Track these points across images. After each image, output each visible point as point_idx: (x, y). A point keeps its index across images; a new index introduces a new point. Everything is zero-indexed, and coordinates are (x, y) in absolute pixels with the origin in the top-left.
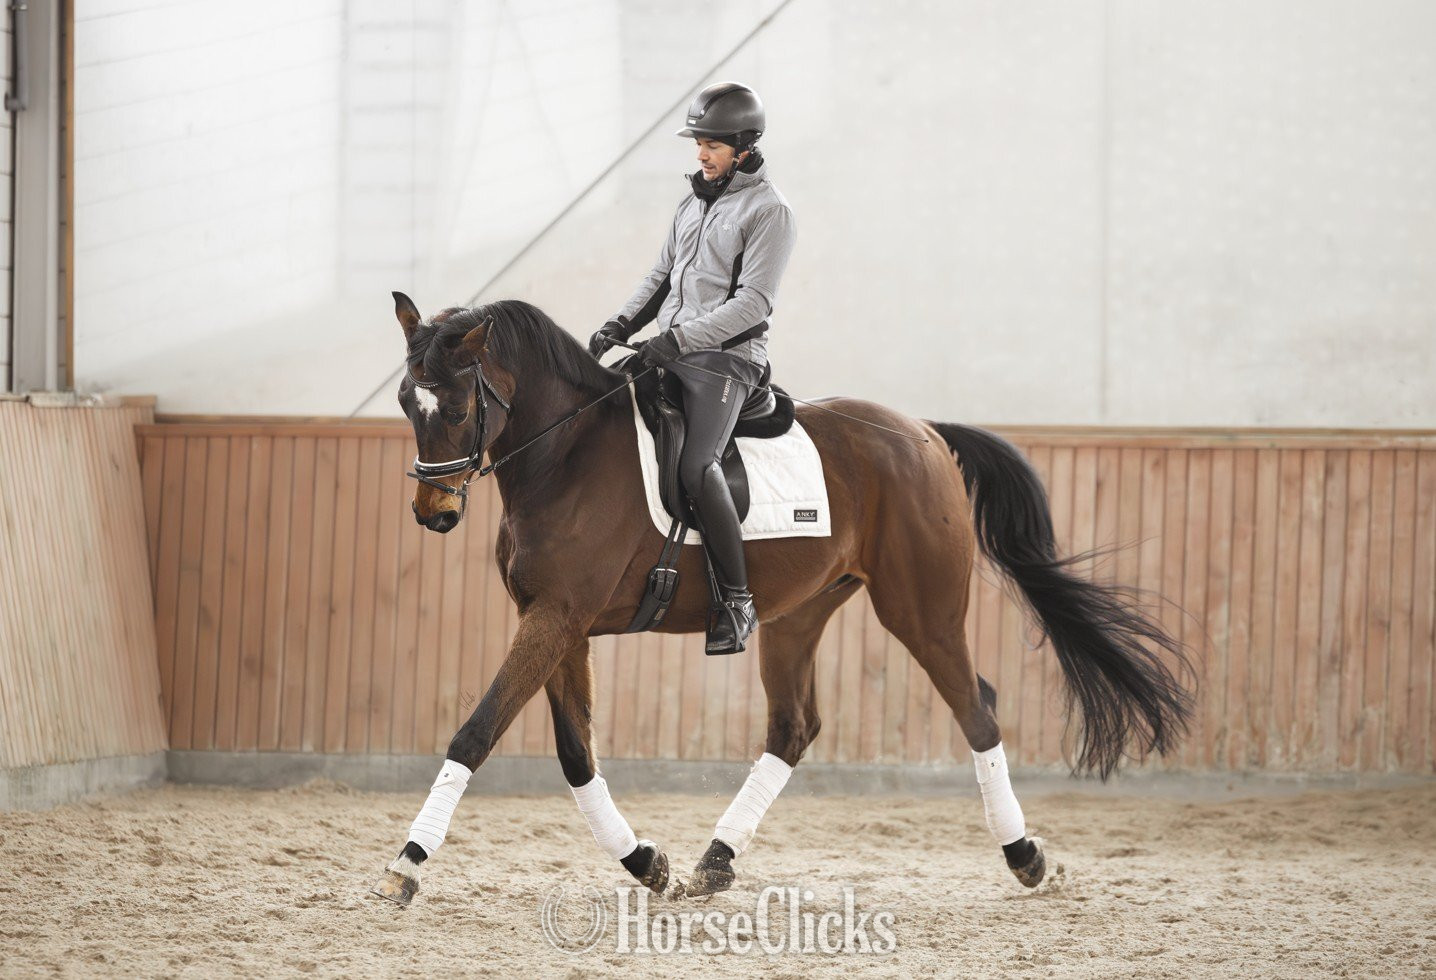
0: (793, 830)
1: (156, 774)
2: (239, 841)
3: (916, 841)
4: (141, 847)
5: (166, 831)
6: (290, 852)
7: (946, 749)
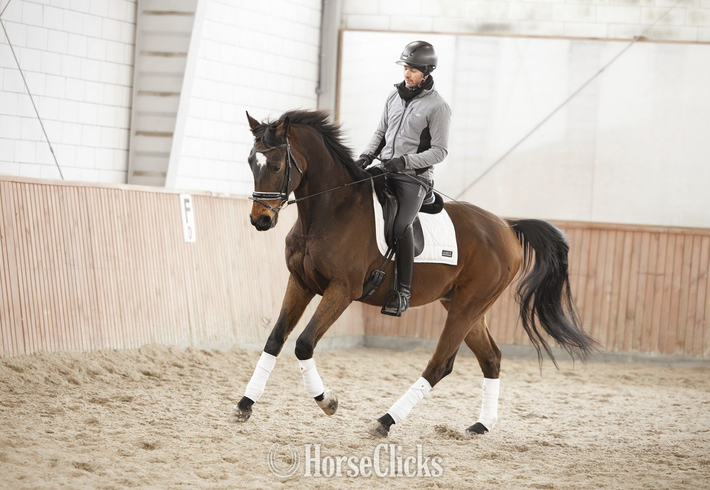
0: (591, 376)
1: (359, 344)
2: (376, 371)
3: (638, 382)
4: (337, 370)
5: (348, 366)
6: (395, 376)
7: (656, 347)
